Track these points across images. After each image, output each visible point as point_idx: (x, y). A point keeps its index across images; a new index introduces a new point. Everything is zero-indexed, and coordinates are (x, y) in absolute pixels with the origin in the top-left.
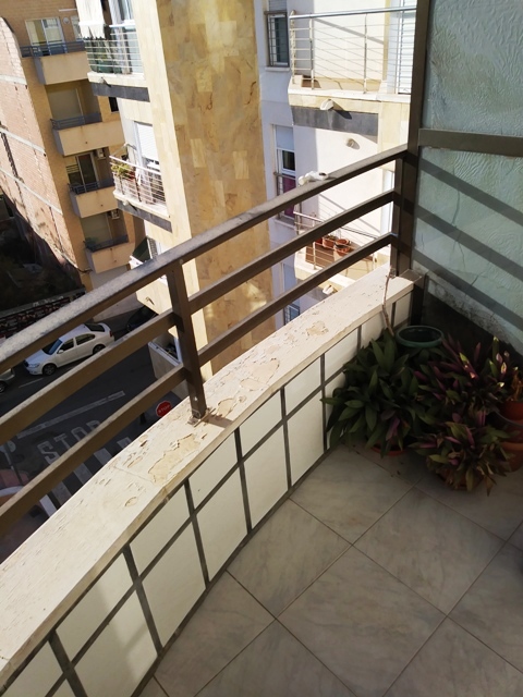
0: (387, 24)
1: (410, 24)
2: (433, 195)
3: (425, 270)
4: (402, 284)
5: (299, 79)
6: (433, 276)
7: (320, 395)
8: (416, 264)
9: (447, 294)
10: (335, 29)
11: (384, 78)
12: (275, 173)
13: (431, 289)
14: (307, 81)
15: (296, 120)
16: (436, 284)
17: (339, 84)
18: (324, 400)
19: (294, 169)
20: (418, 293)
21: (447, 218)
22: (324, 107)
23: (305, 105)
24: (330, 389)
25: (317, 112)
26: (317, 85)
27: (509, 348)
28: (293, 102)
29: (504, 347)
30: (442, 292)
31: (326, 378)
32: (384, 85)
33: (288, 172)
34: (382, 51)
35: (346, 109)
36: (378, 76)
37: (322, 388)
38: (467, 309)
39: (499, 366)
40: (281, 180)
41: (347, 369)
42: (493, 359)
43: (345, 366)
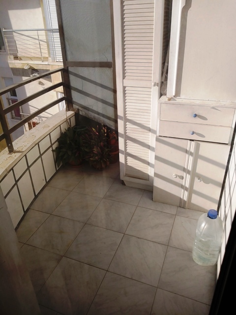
0: (47, 35)
1: (57, 35)
2: (74, 82)
3: (77, 107)
4: (71, 113)
5: (12, 57)
6: (80, 108)
7: (51, 149)
8: (74, 106)
9: (86, 113)
10: (23, 36)
11: (50, 56)
12: (7, 99)
13: (81, 113)
14: (16, 58)
15: (14, 74)
16: (81, 111)
17: (31, 59)
18: (53, 151)
19: (16, 96)
20: (77, 115)
21: (81, 89)
22: (26, 68)
23: (17, 67)
24: (54, 147)
25: (23, 70)
26: (21, 59)
27: (107, 126)
28: (11, 66)
29: (105, 126)
30: (84, 113)
31: (52, 143)
32: (50, 59)
33: (14, 97)
34: (46, 45)
35: (36, 68)
36: (47, 56)
37: (51, 146)
38: (92, 117)
39: (104, 130)
40: (11, 101)
41: (58, 140)
42: (102, 129)
43: (58, 139)
